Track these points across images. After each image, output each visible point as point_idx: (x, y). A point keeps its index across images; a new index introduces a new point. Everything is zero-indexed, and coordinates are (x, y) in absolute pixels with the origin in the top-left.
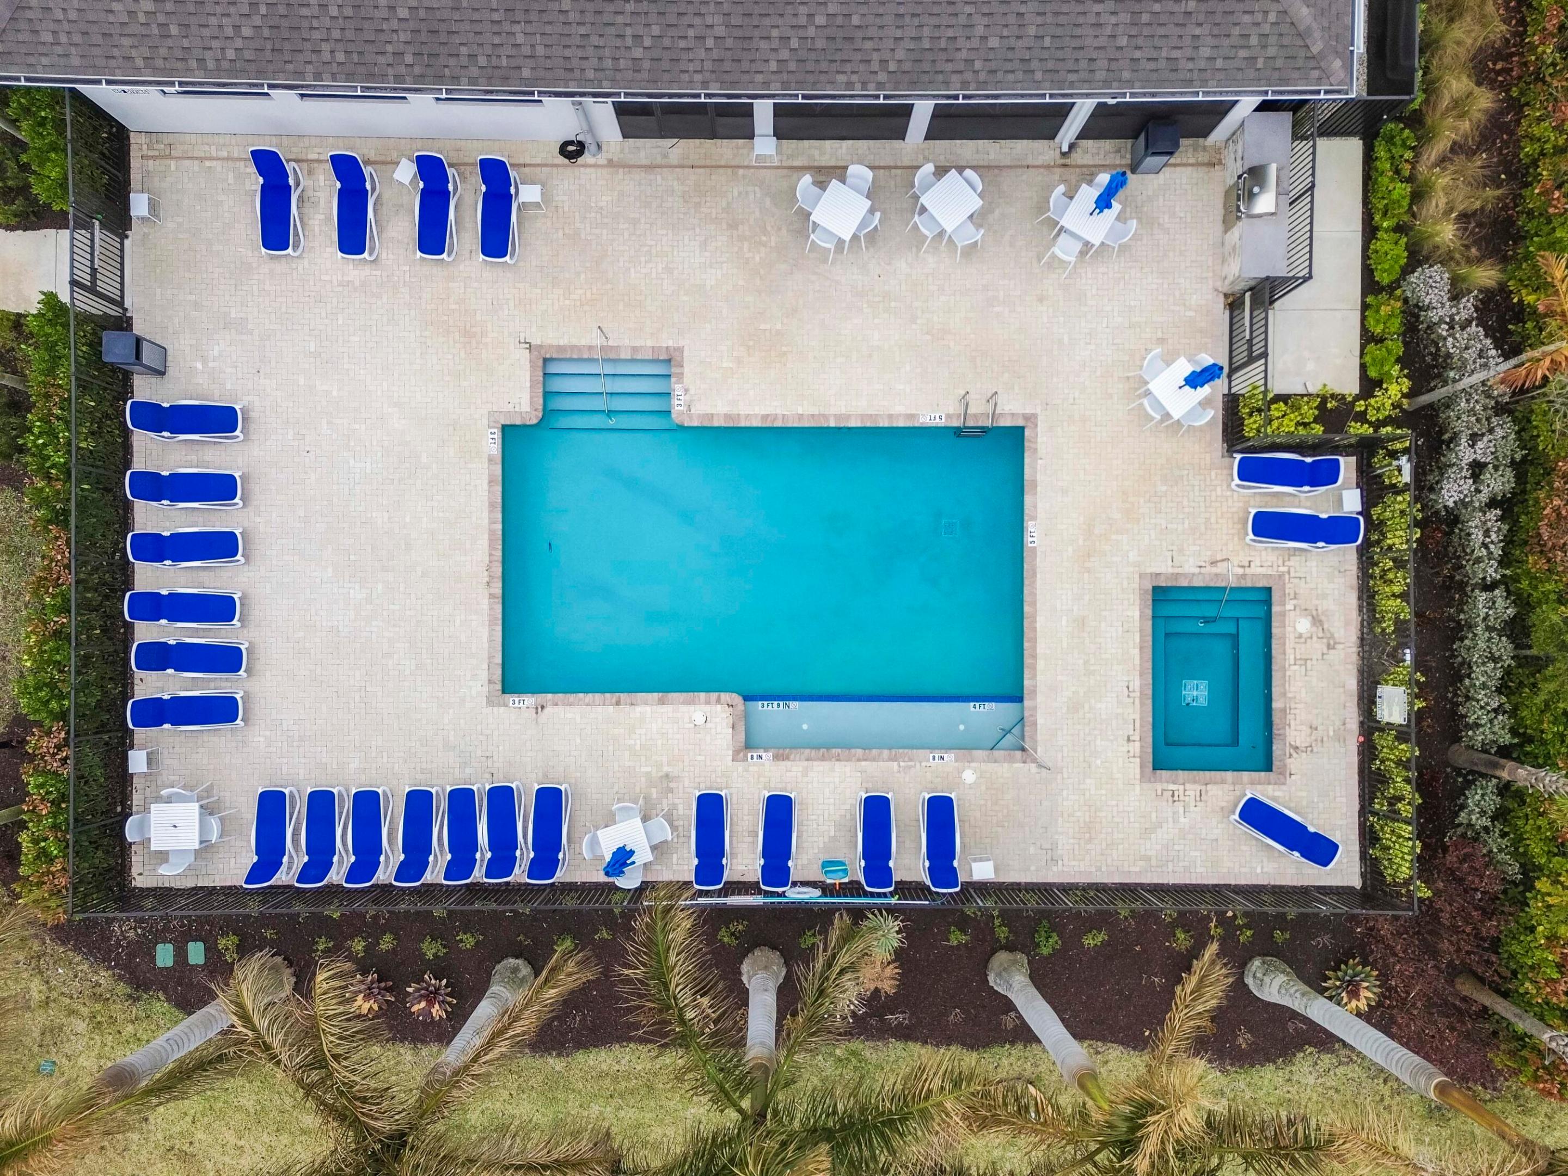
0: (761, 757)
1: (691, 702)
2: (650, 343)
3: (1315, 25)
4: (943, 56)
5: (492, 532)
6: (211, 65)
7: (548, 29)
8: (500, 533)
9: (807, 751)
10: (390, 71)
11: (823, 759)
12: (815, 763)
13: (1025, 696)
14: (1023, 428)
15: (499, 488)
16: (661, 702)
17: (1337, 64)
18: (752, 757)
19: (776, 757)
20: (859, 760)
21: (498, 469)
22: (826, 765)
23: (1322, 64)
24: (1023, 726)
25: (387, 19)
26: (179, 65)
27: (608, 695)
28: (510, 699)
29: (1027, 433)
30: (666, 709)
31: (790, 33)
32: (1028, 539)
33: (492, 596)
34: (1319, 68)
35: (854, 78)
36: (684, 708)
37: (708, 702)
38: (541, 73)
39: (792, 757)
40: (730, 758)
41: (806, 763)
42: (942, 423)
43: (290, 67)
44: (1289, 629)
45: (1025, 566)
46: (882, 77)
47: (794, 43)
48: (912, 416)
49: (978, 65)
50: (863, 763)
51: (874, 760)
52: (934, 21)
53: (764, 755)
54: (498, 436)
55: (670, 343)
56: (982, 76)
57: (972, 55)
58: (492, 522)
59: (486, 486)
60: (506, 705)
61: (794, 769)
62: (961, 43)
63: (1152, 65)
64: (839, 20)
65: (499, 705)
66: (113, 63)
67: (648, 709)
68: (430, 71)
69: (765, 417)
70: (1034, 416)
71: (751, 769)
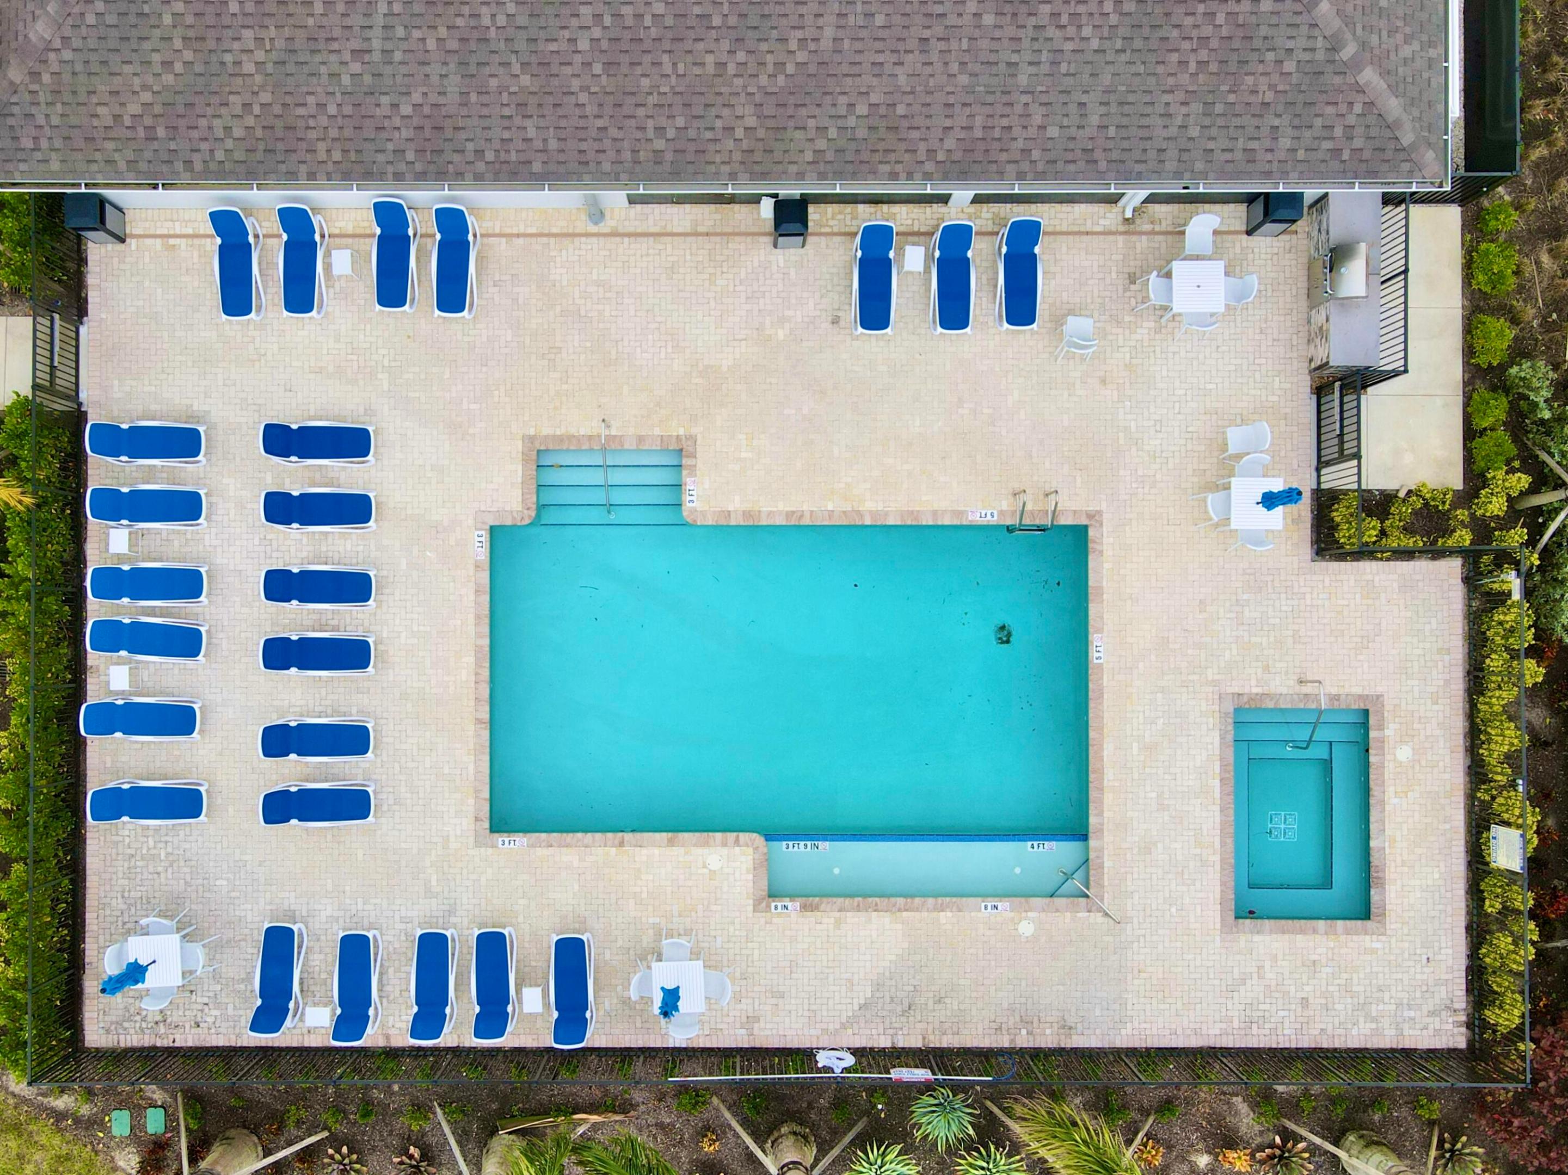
0: (786, 907)
1: (706, 844)
2: (657, 431)
3: (1405, 117)
4: (996, 145)
5: (478, 649)
6: (198, 166)
7: (563, 123)
8: (487, 649)
9: (840, 900)
10: (390, 169)
11: (858, 909)
12: (849, 914)
13: (1090, 835)
14: (1086, 527)
15: (487, 598)
16: (671, 843)
17: (1430, 155)
18: (776, 908)
19: (804, 907)
20: (899, 910)
21: (485, 577)
22: (862, 916)
23: (1413, 156)
24: (1088, 867)
25: (390, 117)
26: (165, 168)
27: (609, 835)
28: (499, 839)
29: (1091, 533)
30: (676, 851)
31: (826, 122)
32: (1093, 654)
33: (479, 721)
34: (1410, 160)
35: (899, 168)
36: (699, 851)
37: (724, 844)
38: (552, 167)
39: (822, 907)
40: (751, 908)
41: (837, 914)
42: (995, 520)
43: (283, 167)
44: (1388, 757)
45: (1091, 685)
46: (929, 167)
47: (832, 133)
48: (960, 513)
49: (1036, 154)
50: (905, 914)
51: (917, 910)
52: (988, 110)
53: (790, 905)
54: (485, 538)
55: (681, 432)
56: (1040, 167)
57: (1030, 144)
58: (479, 635)
59: (472, 597)
60: (494, 846)
61: (825, 920)
62: (1016, 131)
63: (1228, 156)
64: (883, 111)
65: (486, 846)
66: (94, 167)
67: (656, 851)
68: (432, 167)
69: (790, 514)
70: (1100, 513)
71: (775, 920)
